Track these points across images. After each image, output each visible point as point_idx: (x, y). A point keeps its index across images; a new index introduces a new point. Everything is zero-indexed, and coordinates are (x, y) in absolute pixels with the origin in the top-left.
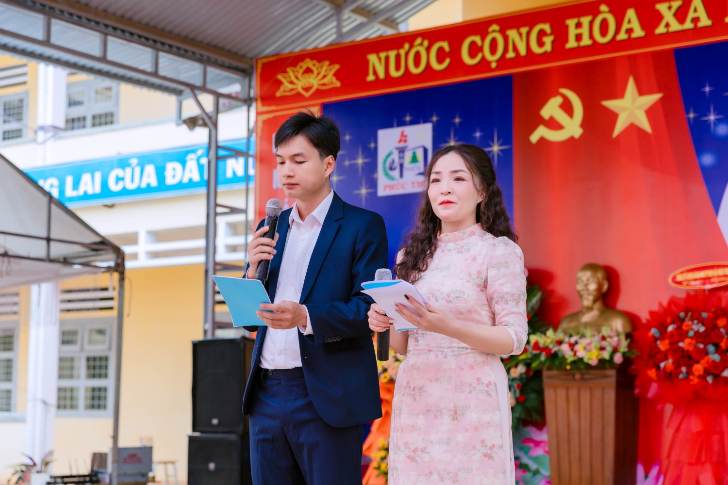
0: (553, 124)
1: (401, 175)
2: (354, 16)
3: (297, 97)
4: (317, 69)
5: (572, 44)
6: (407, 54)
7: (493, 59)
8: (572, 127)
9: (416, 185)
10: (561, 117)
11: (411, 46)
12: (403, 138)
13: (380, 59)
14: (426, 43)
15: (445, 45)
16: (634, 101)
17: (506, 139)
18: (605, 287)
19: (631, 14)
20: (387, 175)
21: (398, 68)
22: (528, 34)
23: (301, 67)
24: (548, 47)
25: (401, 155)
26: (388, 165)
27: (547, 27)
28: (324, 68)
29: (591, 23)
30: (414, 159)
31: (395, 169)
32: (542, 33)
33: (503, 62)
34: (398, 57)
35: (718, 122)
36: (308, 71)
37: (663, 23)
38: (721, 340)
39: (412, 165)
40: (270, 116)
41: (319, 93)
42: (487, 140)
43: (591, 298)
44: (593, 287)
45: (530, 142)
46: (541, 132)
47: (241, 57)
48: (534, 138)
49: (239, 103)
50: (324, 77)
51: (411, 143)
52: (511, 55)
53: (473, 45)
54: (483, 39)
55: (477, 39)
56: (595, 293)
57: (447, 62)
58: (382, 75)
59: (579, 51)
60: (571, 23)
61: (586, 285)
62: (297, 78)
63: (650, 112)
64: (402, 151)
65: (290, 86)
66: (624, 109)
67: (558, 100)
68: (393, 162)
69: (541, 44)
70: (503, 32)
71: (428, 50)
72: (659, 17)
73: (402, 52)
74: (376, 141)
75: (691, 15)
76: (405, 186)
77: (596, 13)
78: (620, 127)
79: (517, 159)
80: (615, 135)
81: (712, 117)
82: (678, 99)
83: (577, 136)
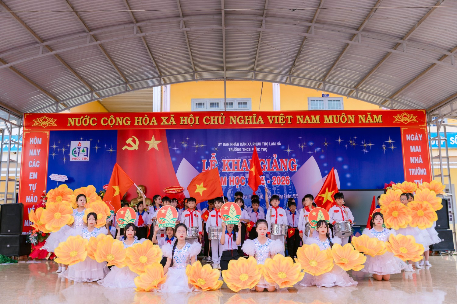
0: (129, 145)
1: (79, 156)
2: (62, 106)
3: (40, 127)
4: (49, 120)
5: (136, 124)
6: (82, 119)
7: (111, 125)
8: (135, 147)
9: (84, 159)
10: (132, 144)
11: (84, 117)
12: (80, 144)
13: (72, 120)
14: (89, 117)
15: (96, 119)
16: (154, 142)
17: (115, 148)
18: (145, 191)
19: (154, 118)
20: (73, 155)
21: (79, 123)
22: (123, 119)
23: (42, 118)
24: (129, 124)
25: (79, 149)
26: (74, 152)
27: (129, 118)
28: (51, 120)
29: (142, 119)
30: (83, 151)
31: (76, 153)
32: (127, 120)
33: (114, 126)
34: (79, 120)
35: (177, 150)
36: (45, 120)
37: (163, 122)
38: (180, 206)
39: (83, 153)
40: (29, 132)
41: (49, 127)
42: (109, 148)
45: (123, 150)
46: (126, 147)
47: (19, 112)
48: (124, 149)
49: (17, 127)
50: (51, 122)
51: (83, 146)
52: (117, 124)
53: (105, 120)
54: (108, 119)
55: (106, 119)
57: (96, 123)
58: (73, 124)
59: (138, 126)
60: (136, 118)
62: (41, 121)
63: (159, 145)
64: (79, 148)
65: (38, 124)
66: (151, 144)
67: (132, 139)
68: (76, 151)
69: (127, 123)
70: (115, 117)
71: (90, 119)
72: (162, 120)
73: (80, 119)
74: (70, 144)
75: (171, 121)
76: (80, 159)
77: (144, 117)
78: (149, 148)
79: (118, 154)
80: (148, 150)
81: (175, 148)
82: (166, 143)
83: (137, 149)
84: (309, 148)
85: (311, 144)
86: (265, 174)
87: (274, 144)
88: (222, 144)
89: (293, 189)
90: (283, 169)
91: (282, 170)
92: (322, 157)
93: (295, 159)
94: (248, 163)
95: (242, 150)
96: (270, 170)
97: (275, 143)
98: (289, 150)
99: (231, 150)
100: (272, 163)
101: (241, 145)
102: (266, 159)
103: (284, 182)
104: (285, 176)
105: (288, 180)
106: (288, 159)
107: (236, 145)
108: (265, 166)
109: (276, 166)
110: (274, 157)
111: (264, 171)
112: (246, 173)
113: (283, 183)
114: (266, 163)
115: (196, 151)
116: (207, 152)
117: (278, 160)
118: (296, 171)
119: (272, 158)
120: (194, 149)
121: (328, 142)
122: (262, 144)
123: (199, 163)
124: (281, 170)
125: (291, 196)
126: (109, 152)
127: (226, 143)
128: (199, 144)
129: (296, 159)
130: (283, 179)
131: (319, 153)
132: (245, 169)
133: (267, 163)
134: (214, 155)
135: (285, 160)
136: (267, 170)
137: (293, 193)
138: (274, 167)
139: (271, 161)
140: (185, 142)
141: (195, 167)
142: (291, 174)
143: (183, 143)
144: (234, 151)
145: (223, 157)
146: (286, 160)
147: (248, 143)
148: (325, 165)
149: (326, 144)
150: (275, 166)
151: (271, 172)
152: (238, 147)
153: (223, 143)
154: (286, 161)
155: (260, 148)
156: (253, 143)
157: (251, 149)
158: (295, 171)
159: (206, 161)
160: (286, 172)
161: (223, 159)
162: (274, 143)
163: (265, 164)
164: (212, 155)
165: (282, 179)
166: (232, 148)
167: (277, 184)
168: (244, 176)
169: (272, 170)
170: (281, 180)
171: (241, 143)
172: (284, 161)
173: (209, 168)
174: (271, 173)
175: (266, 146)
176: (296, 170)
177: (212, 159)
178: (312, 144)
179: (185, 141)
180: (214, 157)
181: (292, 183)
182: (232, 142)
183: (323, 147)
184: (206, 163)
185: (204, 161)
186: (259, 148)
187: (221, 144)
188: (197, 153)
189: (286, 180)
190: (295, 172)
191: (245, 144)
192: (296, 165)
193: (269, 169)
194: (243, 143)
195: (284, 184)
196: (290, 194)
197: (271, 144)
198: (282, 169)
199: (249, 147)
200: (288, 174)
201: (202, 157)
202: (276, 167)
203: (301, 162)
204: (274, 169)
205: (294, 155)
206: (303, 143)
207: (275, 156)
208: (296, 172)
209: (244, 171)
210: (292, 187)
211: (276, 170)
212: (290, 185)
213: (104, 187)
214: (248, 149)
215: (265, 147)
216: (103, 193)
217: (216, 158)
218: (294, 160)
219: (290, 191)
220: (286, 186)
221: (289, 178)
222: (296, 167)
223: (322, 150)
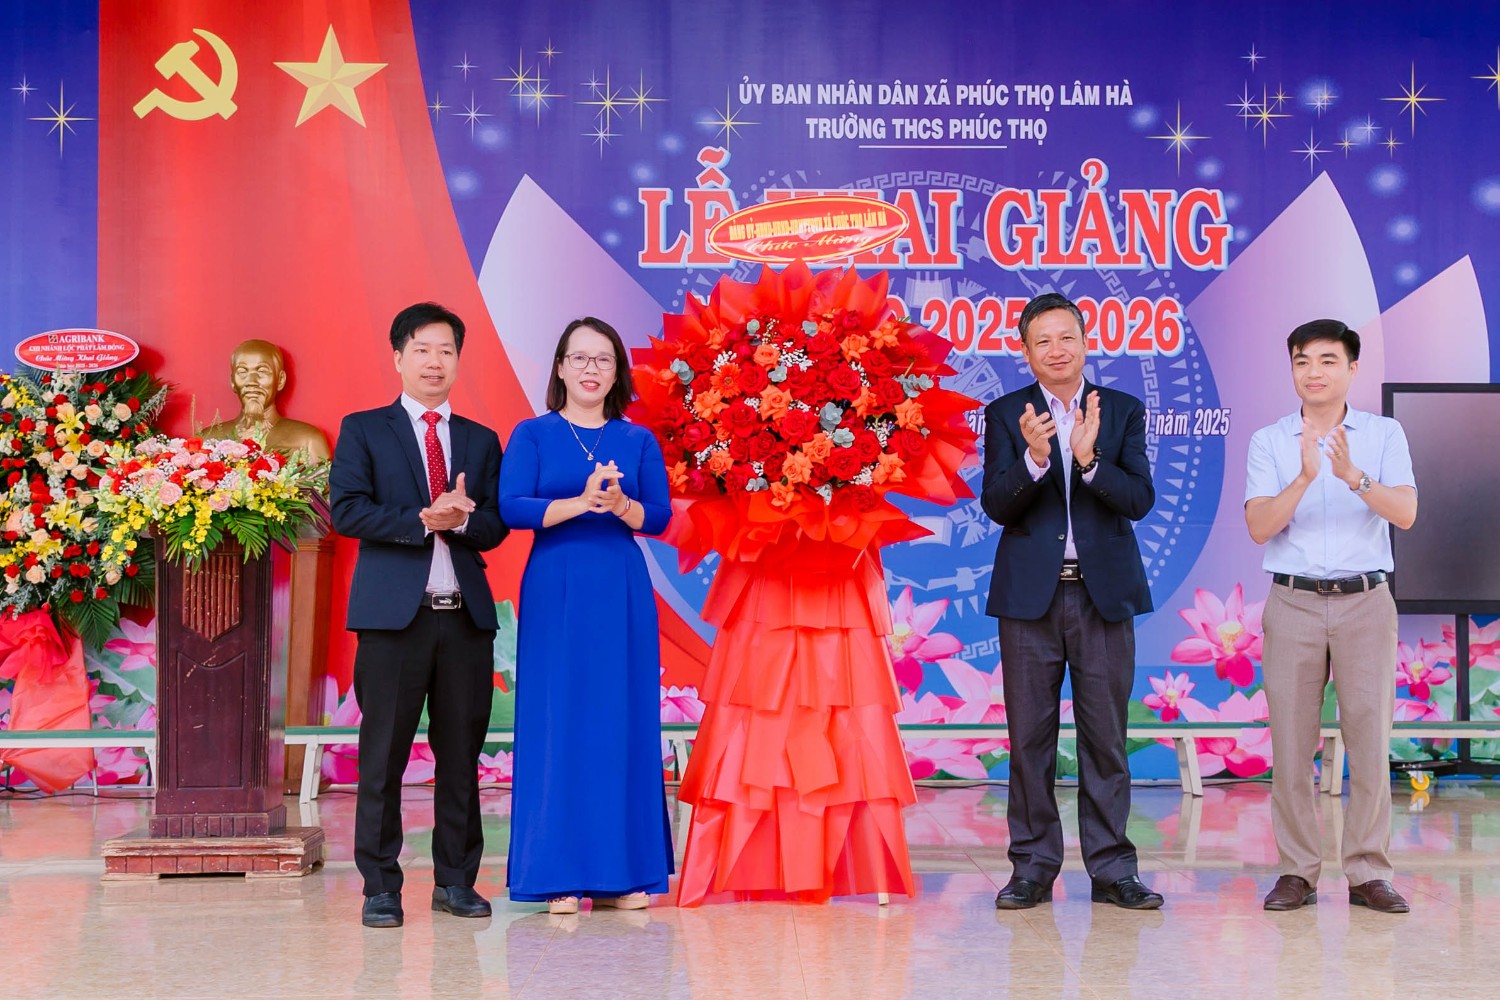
0: (178, 88)
8: (218, 99)
10: (196, 78)
16: (335, 68)
17: (83, 100)
18: (283, 381)
35: (482, 123)
42: (45, 100)
43: (262, 399)
44: (266, 380)
46: (153, 101)
48: (142, 109)
56: (269, 392)
61: (255, 377)
63: (366, 92)
66: (317, 80)
67: (192, 48)
78: (307, 110)
79: (103, 143)
80: (298, 123)
81: (473, 115)
82: (412, 78)
83: (226, 116)
84: (1302, 123)
85: (1320, 97)
86: (1028, 283)
87: (1091, 96)
88: (767, 93)
89: (1198, 377)
90: (1143, 256)
91: (1137, 260)
92: (1387, 180)
93: (1218, 193)
94: (925, 216)
95: (890, 129)
96: (1060, 259)
97: (1097, 88)
98: (1180, 138)
99: (823, 128)
100: (1072, 215)
101: (882, 101)
102: (1040, 191)
103: (1144, 336)
104: (1154, 296)
105: (1171, 323)
106: (1173, 193)
107: (852, 98)
108: (1028, 235)
109: (1101, 232)
110: (1089, 178)
111: (1022, 264)
112: (912, 274)
113: (1136, 342)
114: (1034, 217)
115: (601, 135)
116: (672, 143)
117: (1112, 199)
118: (1223, 266)
119: (1072, 182)
120: (593, 117)
121: (1427, 87)
122: (1013, 95)
123: (622, 207)
124: (1127, 260)
125: (1183, 418)
126: (48, 132)
127: (791, 87)
128: (623, 86)
129: (1225, 193)
130: (1140, 315)
131: (1372, 157)
132: (905, 250)
133: (1040, 213)
134: (717, 158)
135: (1156, 197)
136: (1044, 260)
137: (1200, 401)
138: (1086, 242)
139: (1068, 202)
140: (532, 75)
141: (596, 234)
142: (1189, 284)
143: (521, 79)
144: (838, 136)
145: (772, 173)
146: (1162, 200)
147: (930, 90)
148: (1404, 229)
149: (1413, 99)
150: (1091, 234)
151: (1066, 272)
152: (866, 112)
153: (775, 87)
154: (1163, 206)
155: (1004, 123)
156: (960, 88)
157: (946, 127)
158: (1217, 267)
159: (668, 200)
160: (1158, 273)
161: (774, 190)
162: (1087, 88)
163: (1030, 222)
164: (704, 163)
165: (1132, 316)
166: (827, 121)
167: (1101, 349)
168: (903, 297)
169: (1070, 260)
170: (1127, 322)
171: (882, 88)
172: (1151, 202)
173: (684, 239)
174: (1068, 275)
175: (1042, 106)
176: (1218, 261)
177: (703, 188)
178: (1326, 97)
179: (535, 65)
180: (713, 175)
181: (1191, 342)
182: (826, 81)
183: (1390, 119)
184: (669, 208)
185: (655, 200)
186: (996, 122)
187: (759, 91)
188: (612, 146)
189: (1161, 325)
190: (1213, 274)
191: (912, 94)
192: (1223, 232)
193: (1053, 256)
194: (898, 89)
195: (1147, 344)
196: (1179, 409)
197: (1069, 96)
198: (1138, 250)
199: (932, 112)
200: (1172, 285)
201: (643, 173)
202: (1096, 241)
203: (1256, 215)
204: (1083, 251)
205: (1209, 169)
206: (1272, 91)
207: (1093, 170)
208: (1221, 271)
209: (899, 266)
210: (1196, 365)
211: (1100, 260)
212: (1185, 354)
213: (26, 353)
214: (926, 129)
215: (1033, 112)
216: (17, 386)
217: (726, 180)
218: (1213, 201)
219: (1182, 390)
220: (1159, 358)
221: (1174, 310)
222: (1225, 241)
223: (1384, 136)
